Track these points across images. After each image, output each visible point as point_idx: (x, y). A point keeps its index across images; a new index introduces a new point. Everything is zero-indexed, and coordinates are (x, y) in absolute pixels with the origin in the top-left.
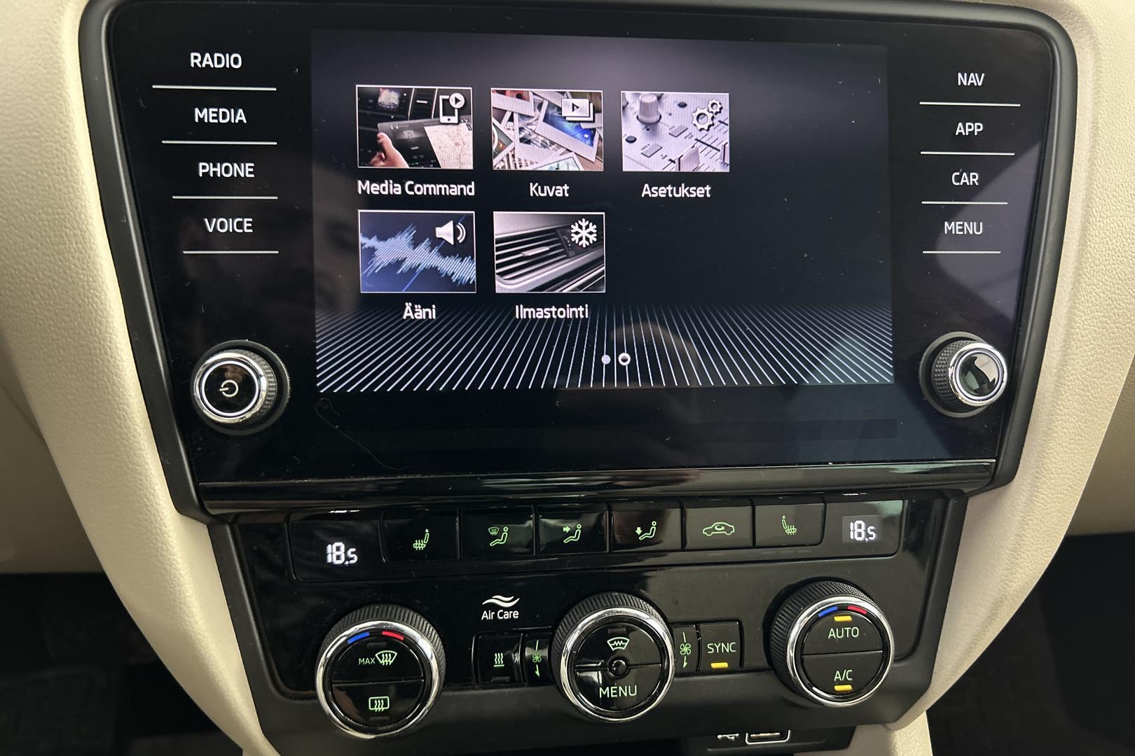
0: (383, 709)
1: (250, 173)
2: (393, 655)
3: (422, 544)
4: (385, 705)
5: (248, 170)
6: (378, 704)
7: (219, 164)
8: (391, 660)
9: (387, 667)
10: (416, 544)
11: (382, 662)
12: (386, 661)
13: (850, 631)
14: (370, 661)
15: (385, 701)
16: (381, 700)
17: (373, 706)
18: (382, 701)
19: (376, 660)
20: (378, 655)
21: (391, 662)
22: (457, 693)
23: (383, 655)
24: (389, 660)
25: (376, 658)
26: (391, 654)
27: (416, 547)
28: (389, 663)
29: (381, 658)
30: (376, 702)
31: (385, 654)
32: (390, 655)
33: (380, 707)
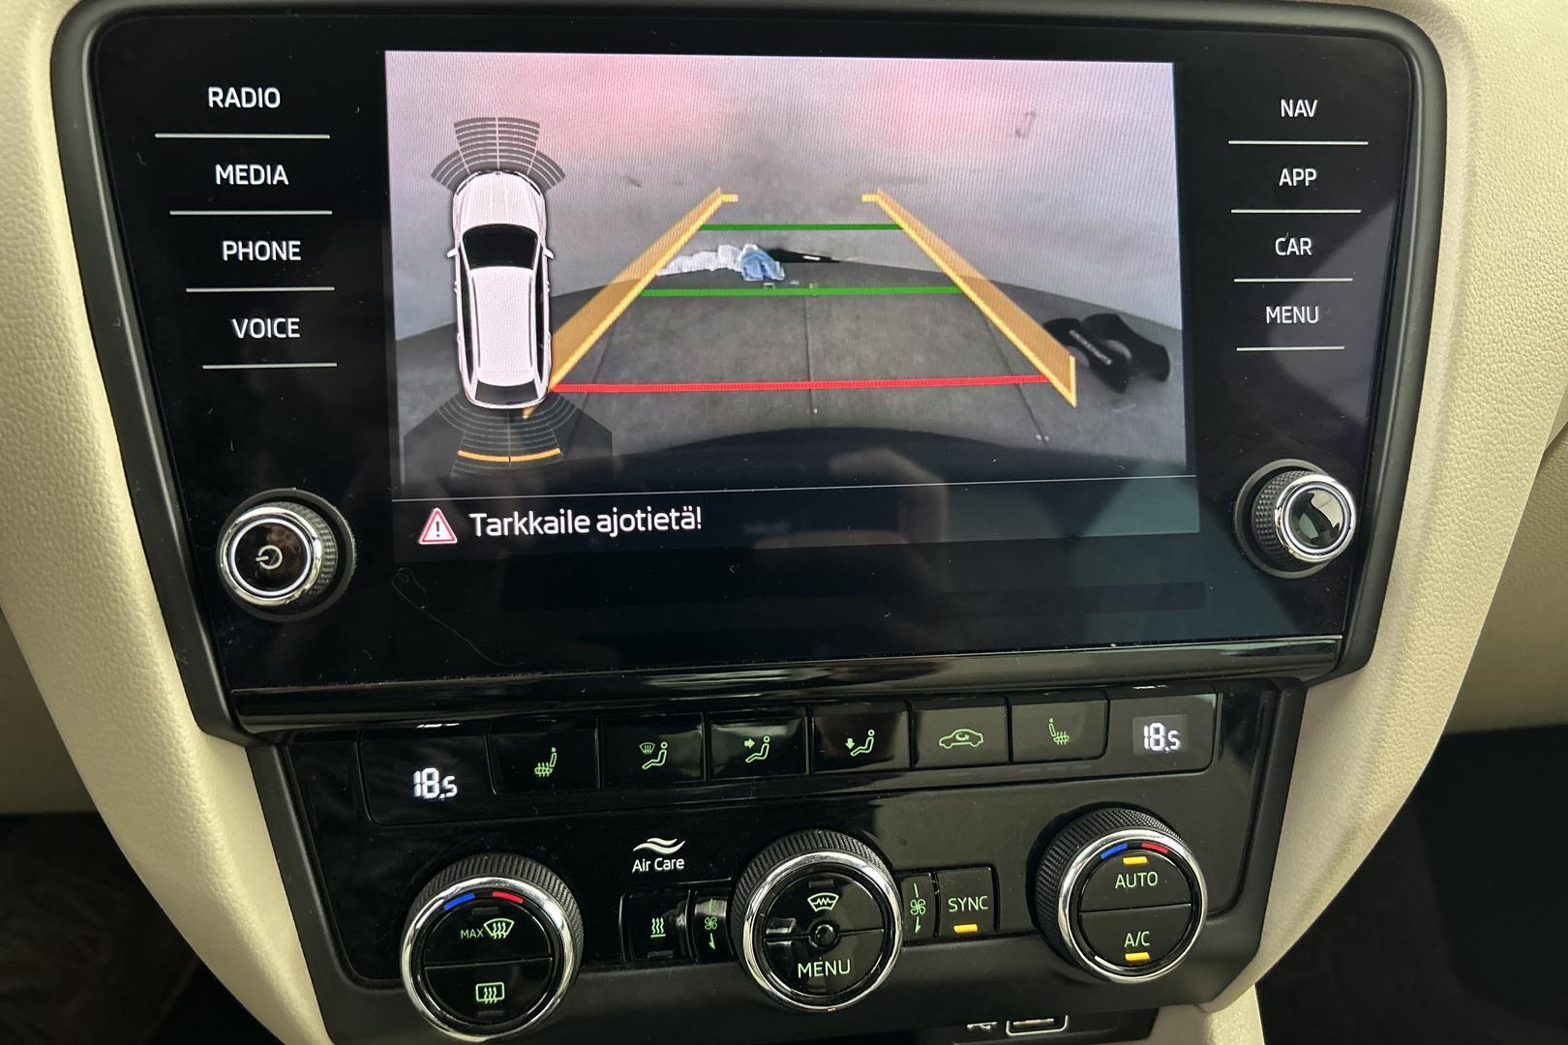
0: (496, 999)
1: (295, 254)
2: (508, 925)
3: (547, 769)
4: (499, 994)
5: (291, 250)
6: (489, 993)
7: (251, 243)
8: (506, 931)
9: (500, 941)
10: (539, 768)
11: (494, 934)
12: (499, 932)
13: (1145, 877)
14: (477, 933)
15: (499, 988)
16: (492, 987)
17: (481, 996)
18: (495, 989)
19: (485, 932)
20: (488, 925)
21: (505, 934)
22: (600, 975)
23: (494, 925)
24: (503, 932)
25: (484, 929)
26: (506, 923)
27: (540, 774)
28: (502, 935)
29: (492, 929)
30: (486, 990)
31: (497, 923)
32: (504, 924)
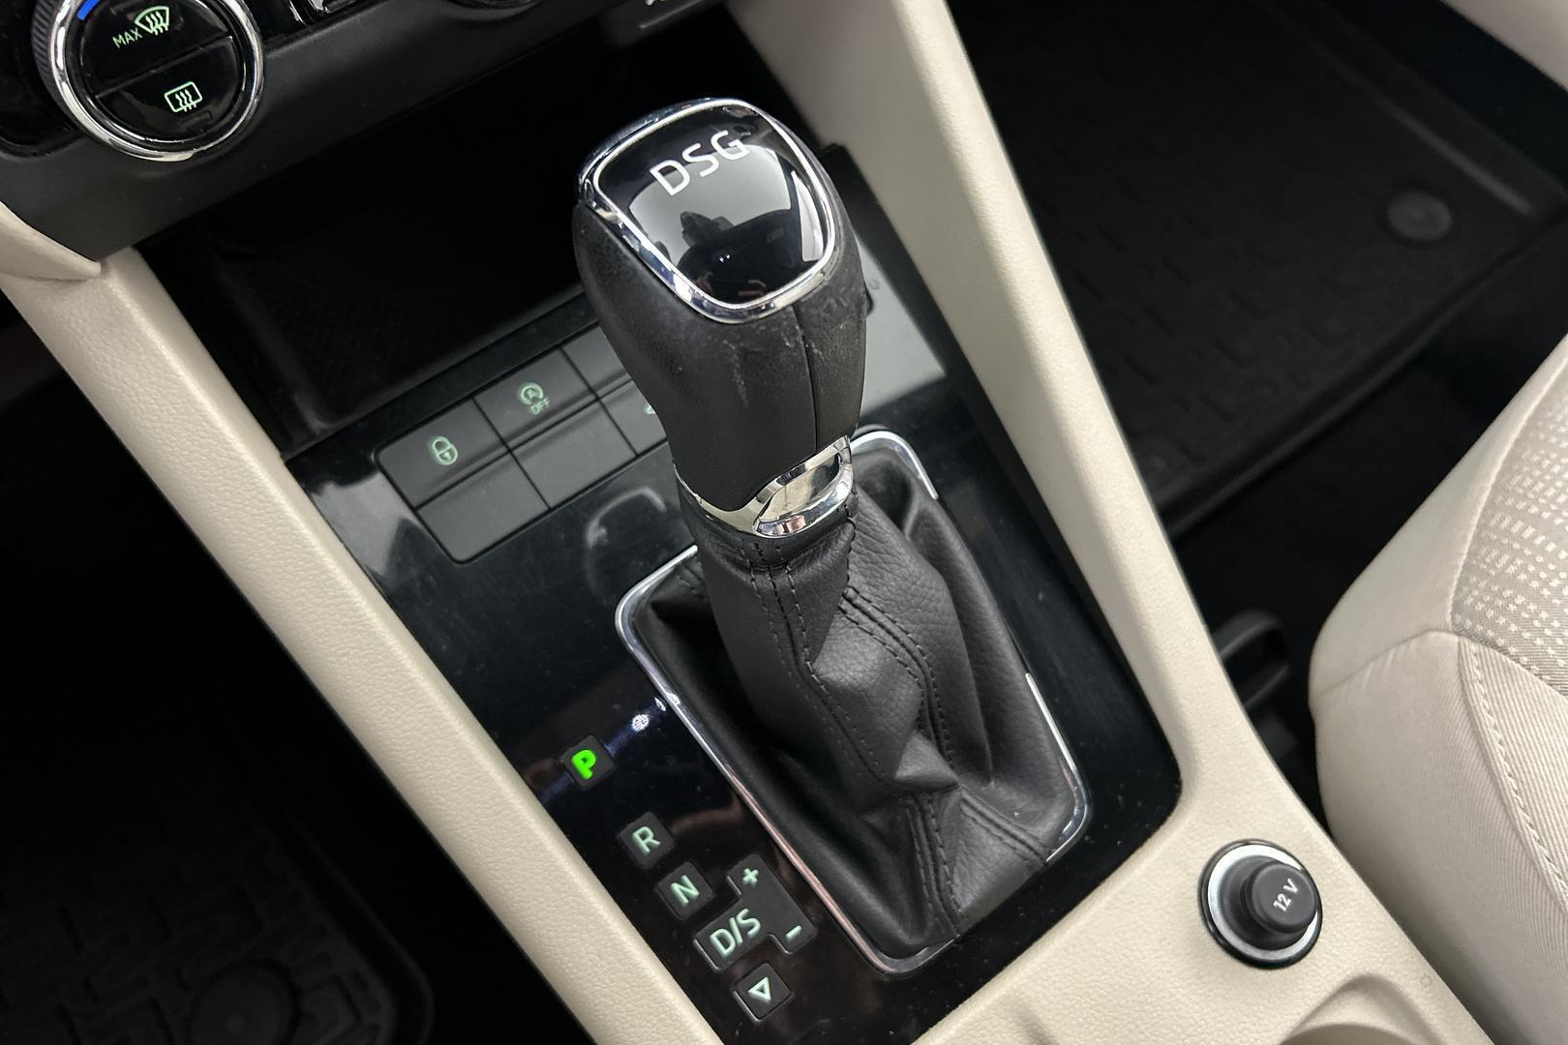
0: (194, 103)
2: (162, 12)
4: (195, 97)
6: (183, 99)
8: (165, 21)
9: (164, 36)
11: (152, 30)
12: (158, 26)
14: (133, 36)
15: (190, 88)
16: (183, 90)
17: (177, 106)
18: (187, 92)
19: (141, 31)
20: (140, 21)
21: (166, 25)
22: (285, 49)
23: (148, 19)
24: (162, 24)
25: (139, 27)
26: (160, 11)
28: (163, 28)
29: (148, 25)
30: (177, 97)
31: (149, 15)
32: (158, 14)
33: (189, 102)
